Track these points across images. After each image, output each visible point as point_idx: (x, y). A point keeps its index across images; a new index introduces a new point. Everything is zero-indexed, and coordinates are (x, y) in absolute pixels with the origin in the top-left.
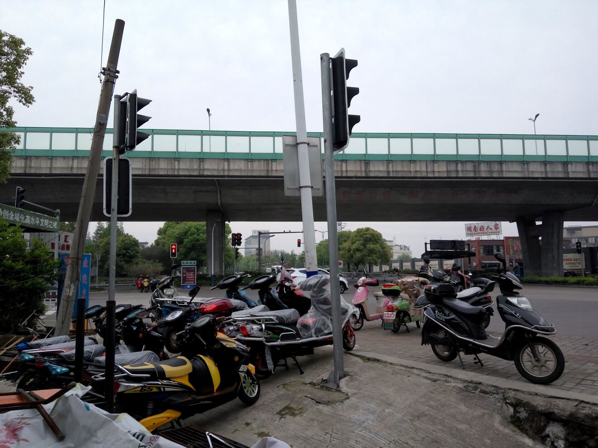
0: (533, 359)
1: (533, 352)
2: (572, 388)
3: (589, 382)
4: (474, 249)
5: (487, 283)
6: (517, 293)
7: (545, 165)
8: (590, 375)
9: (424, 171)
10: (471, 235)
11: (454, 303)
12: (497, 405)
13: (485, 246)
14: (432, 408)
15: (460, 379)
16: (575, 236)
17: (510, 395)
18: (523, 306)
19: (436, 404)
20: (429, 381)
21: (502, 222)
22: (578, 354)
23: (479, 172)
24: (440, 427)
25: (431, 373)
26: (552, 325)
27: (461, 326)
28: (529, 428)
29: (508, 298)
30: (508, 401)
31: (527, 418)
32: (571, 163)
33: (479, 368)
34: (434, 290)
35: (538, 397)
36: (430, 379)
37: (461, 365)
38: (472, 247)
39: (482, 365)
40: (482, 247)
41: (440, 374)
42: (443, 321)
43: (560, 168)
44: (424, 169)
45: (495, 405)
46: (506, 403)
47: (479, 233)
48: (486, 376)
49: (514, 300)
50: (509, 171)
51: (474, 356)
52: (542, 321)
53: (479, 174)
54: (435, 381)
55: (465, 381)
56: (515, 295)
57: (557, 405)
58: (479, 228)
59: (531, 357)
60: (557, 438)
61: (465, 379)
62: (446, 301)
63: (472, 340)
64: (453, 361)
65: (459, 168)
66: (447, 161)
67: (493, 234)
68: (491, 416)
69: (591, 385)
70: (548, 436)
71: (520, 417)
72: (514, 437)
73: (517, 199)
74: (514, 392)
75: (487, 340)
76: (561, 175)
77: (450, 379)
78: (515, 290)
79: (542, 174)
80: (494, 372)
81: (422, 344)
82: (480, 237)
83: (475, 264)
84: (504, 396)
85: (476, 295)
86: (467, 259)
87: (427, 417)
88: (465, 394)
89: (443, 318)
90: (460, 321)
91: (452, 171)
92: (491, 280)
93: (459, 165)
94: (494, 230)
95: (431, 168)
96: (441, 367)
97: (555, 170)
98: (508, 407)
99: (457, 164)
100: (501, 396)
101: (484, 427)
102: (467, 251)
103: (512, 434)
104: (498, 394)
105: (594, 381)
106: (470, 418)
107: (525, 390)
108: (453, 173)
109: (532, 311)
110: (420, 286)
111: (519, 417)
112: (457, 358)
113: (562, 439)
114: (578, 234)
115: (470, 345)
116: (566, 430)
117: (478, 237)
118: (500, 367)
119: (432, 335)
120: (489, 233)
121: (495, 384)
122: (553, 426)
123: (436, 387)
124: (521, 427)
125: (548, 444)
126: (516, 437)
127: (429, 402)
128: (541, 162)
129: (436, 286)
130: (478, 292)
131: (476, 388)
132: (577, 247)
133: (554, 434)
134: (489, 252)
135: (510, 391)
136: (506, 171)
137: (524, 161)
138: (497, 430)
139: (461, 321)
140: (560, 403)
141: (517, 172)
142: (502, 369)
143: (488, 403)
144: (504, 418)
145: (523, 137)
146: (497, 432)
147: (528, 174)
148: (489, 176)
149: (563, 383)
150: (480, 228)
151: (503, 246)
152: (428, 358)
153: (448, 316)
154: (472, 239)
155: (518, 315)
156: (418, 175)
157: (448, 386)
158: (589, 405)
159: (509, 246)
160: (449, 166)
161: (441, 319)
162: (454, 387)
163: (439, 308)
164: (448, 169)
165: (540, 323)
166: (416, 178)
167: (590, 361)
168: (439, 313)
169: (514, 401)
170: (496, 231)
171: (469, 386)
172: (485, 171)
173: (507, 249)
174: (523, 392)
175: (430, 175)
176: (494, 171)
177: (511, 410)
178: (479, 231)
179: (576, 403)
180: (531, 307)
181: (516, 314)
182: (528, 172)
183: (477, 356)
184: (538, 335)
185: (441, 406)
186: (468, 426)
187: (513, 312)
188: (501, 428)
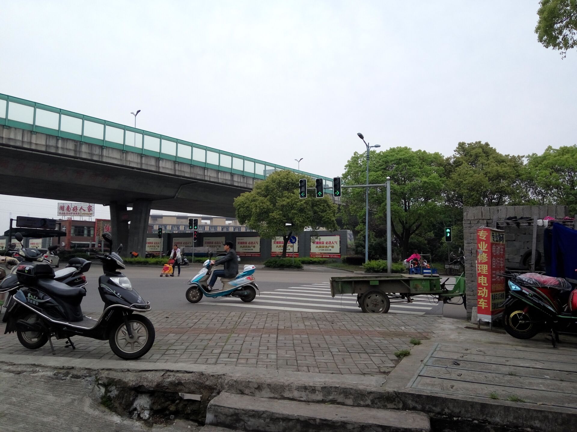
0: (127, 337)
1: (129, 330)
2: (158, 359)
3: (172, 352)
4: (64, 229)
5: (83, 263)
6: (120, 273)
7: (142, 157)
8: (172, 344)
9: (19, 140)
10: (64, 214)
11: (51, 284)
12: (88, 389)
13: (76, 227)
14: (14, 405)
15: (50, 366)
16: (157, 223)
17: (103, 375)
18: (124, 285)
19: (19, 399)
20: (12, 375)
21: (96, 205)
22: (161, 327)
23: (80, 152)
24: (22, 425)
25: (15, 364)
26: (148, 303)
27: (56, 310)
28: (118, 405)
29: (111, 278)
30: (100, 382)
31: (117, 397)
32: (163, 159)
33: (72, 351)
34: (29, 271)
35: (130, 373)
36: (13, 372)
37: (51, 350)
38: (63, 227)
39: (74, 348)
40: (73, 227)
41: (26, 365)
42: (35, 305)
43: (153, 162)
44: (19, 137)
45: (86, 388)
46: (99, 384)
47: (71, 213)
48: (78, 360)
49: (116, 280)
50: (108, 157)
51: (67, 340)
52: (140, 299)
53: (79, 154)
54: (19, 374)
55: (56, 368)
56: (117, 275)
57: (146, 378)
58: (72, 209)
59: (125, 335)
60: (143, 409)
61: (56, 366)
62: (42, 283)
63: (67, 323)
64: (42, 348)
65: (60, 144)
66: (47, 135)
67: (86, 215)
68: (81, 400)
69: (173, 354)
70: (135, 409)
71: (111, 396)
72: (103, 417)
73: (114, 184)
74: (107, 372)
75: (83, 321)
76: (153, 169)
77: (37, 369)
78: (117, 270)
79: (137, 165)
80: (87, 354)
81: (5, 333)
82: (72, 217)
83: (63, 244)
84: (96, 377)
85: (71, 275)
86: (57, 238)
87: (7, 416)
88: (54, 382)
89: (36, 301)
90: (55, 303)
91: (52, 146)
92: (88, 260)
93: (60, 141)
94: (87, 212)
95: (28, 139)
96: (28, 357)
97: (149, 163)
98: (99, 388)
99: (57, 140)
100: (93, 378)
101: (72, 414)
102: (57, 230)
103: (101, 415)
104: (90, 376)
105: (176, 350)
106: (58, 408)
107: (118, 368)
108: (53, 148)
109: (131, 290)
110: (7, 266)
111: (109, 396)
112: (48, 344)
113: (148, 409)
114: (160, 221)
115: (64, 329)
116: (151, 400)
117: (70, 217)
118: (91, 348)
119: (20, 321)
120: (82, 214)
121: (87, 367)
122: (140, 398)
123: (20, 380)
124: (111, 406)
125: (135, 418)
126: (106, 417)
127: (10, 399)
128: (138, 154)
129: (32, 267)
130: (73, 272)
131: (67, 374)
132: (159, 232)
133: (140, 407)
134: (79, 232)
135: (103, 371)
136: (106, 156)
137: (124, 150)
138: (87, 414)
139: (57, 304)
140: (149, 375)
141: (116, 159)
142: (95, 349)
143: (79, 388)
144: (95, 400)
145: (125, 128)
146: (86, 417)
147: (126, 163)
148: (89, 158)
149: (151, 355)
150: (74, 209)
151: (94, 227)
152: (11, 348)
153: (43, 299)
154: (64, 219)
155: (119, 294)
156: (12, 143)
157: (35, 376)
158: (173, 373)
159: (100, 228)
160: (49, 141)
161: (34, 303)
162: (42, 376)
163: (32, 290)
164: (48, 143)
165: (138, 301)
166: (9, 146)
167: (171, 332)
168: (32, 296)
169: (106, 381)
170: (88, 213)
171: (60, 373)
172: (86, 153)
173: (97, 231)
174: (115, 370)
175: (26, 146)
176: (94, 154)
177: (103, 390)
178: (71, 211)
179: (163, 373)
180: (131, 287)
181: (117, 294)
182: (126, 160)
183: (69, 340)
184: (134, 313)
185: (24, 401)
186: (55, 417)
187: (114, 292)
188: (91, 411)
